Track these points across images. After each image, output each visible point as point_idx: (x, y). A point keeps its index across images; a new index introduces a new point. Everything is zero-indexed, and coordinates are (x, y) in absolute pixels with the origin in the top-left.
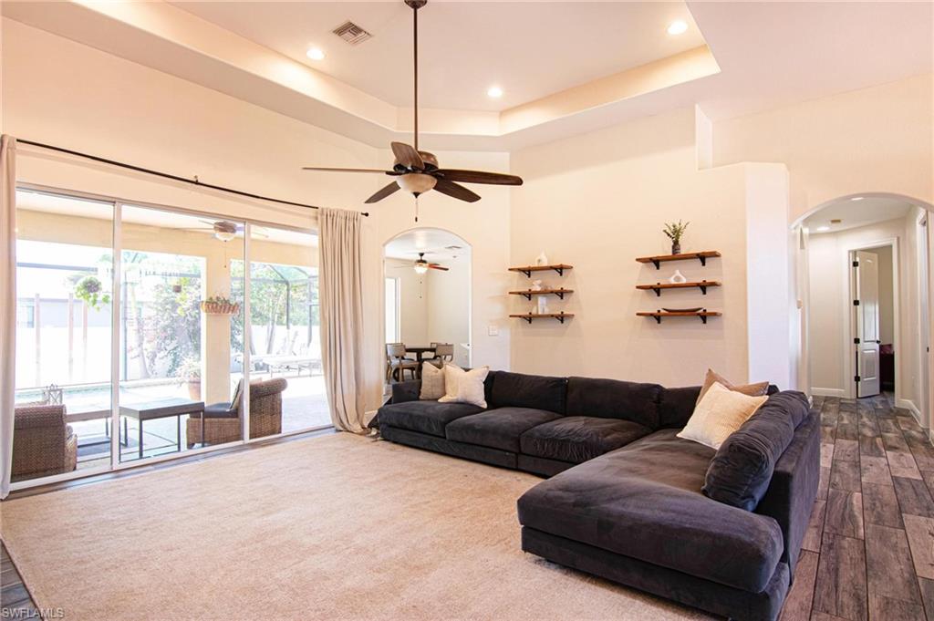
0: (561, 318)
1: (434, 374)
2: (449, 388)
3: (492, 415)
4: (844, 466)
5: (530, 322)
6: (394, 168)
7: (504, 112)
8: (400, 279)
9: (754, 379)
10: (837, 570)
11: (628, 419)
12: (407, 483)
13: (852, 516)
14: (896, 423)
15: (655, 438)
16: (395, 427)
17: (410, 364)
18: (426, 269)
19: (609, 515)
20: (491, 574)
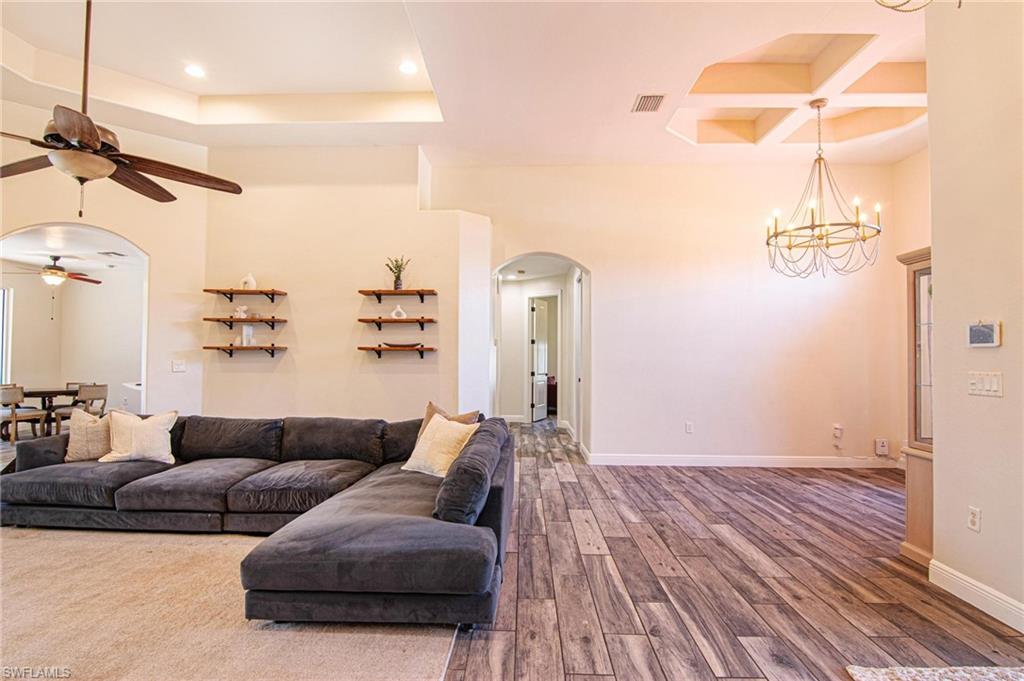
0: (272, 351)
1: (90, 424)
2: (115, 442)
3: (184, 471)
4: (528, 479)
5: (231, 356)
6: (45, 138)
7: (204, 98)
8: (12, 290)
9: (462, 411)
10: (531, 563)
11: (352, 458)
12: (55, 577)
13: (537, 518)
14: (559, 440)
15: (382, 473)
16: (26, 505)
17: (31, 414)
18: (63, 279)
19: (349, 555)
20: (208, 656)
